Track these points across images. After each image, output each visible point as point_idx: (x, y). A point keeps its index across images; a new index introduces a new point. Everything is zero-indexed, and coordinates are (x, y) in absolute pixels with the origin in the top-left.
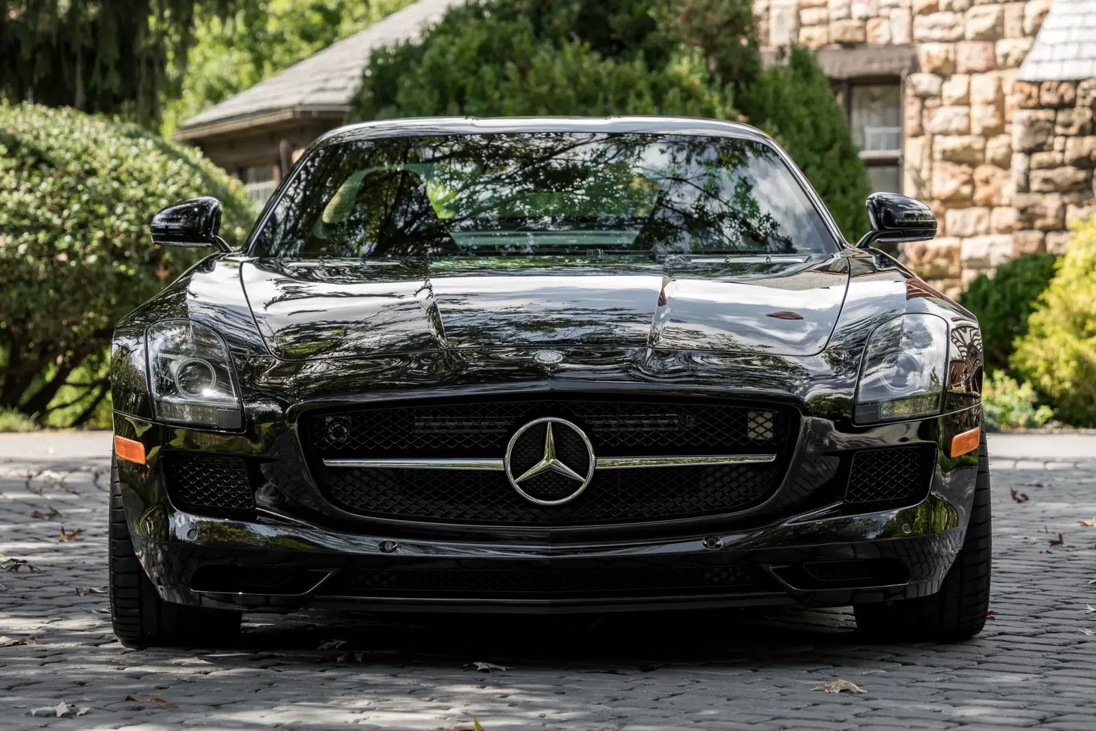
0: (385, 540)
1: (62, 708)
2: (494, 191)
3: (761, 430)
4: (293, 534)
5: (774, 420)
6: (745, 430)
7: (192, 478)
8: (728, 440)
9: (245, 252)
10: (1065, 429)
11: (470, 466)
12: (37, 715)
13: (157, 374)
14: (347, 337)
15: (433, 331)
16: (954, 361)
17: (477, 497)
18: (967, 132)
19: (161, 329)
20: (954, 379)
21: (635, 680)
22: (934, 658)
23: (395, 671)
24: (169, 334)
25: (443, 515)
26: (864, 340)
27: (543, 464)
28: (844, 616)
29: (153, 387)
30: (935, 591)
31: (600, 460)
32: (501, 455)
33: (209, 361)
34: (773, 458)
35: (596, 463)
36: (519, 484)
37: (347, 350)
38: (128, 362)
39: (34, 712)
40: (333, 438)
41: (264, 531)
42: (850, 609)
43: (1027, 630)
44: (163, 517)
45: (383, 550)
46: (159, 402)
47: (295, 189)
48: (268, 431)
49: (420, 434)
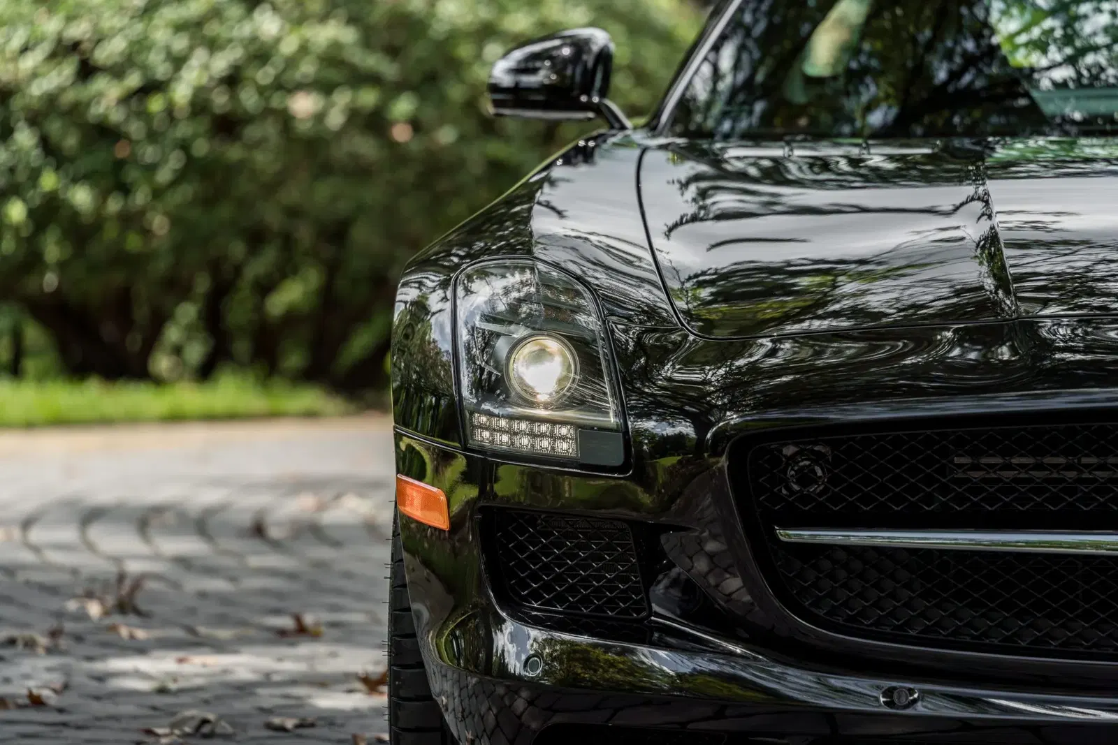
0: (894, 684)
4: (728, 670)
9: (652, 128)
11: (1060, 545)
13: (472, 359)
14: (837, 291)
15: (989, 283)
17: (1072, 606)
19: (483, 274)
24: (498, 284)
25: (1006, 639)
29: (465, 381)
37: (836, 315)
38: (425, 334)
40: (796, 487)
41: (665, 661)
44: (482, 632)
45: (890, 703)
46: (473, 413)
47: (755, 11)
48: (671, 471)
49: (960, 482)
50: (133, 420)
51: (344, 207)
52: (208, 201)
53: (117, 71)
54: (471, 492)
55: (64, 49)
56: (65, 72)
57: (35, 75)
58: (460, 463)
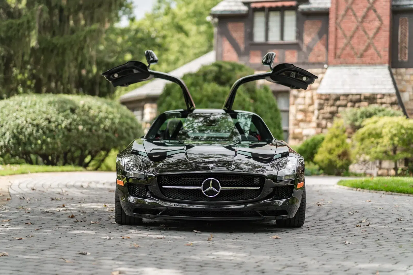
0: (175, 204)
1: (108, 238)
2: (198, 124)
3: (257, 182)
5: (260, 180)
6: (253, 182)
7: (134, 189)
8: (250, 184)
10: (326, 176)
11: (194, 188)
12: (103, 239)
13: (126, 166)
15: (186, 158)
16: (298, 167)
17: (195, 195)
18: (304, 104)
19: (127, 156)
20: (298, 171)
21: (228, 235)
22: (293, 231)
23: (177, 232)
24: (129, 157)
25: (188, 199)
26: (279, 162)
27: (209, 188)
28: (274, 222)
29: (125, 169)
30: (293, 217)
31: (222, 187)
32: (200, 186)
33: (138, 164)
34: (259, 188)
35: (221, 188)
36: (204, 192)
38: (120, 163)
39: (102, 238)
40: (164, 181)
41: (148, 201)
42: (275, 220)
43: (313, 225)
44: (127, 197)
45: (175, 206)
46: (127, 173)
48: (150, 179)
49: (183, 181)
50: (56, 171)
51: (86, 141)
52: (66, 141)
53: (54, 122)
54: (126, 181)
55: (47, 119)
56: (47, 122)
57: (42, 122)
58: (125, 178)
